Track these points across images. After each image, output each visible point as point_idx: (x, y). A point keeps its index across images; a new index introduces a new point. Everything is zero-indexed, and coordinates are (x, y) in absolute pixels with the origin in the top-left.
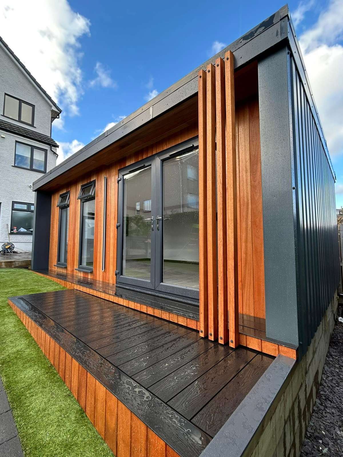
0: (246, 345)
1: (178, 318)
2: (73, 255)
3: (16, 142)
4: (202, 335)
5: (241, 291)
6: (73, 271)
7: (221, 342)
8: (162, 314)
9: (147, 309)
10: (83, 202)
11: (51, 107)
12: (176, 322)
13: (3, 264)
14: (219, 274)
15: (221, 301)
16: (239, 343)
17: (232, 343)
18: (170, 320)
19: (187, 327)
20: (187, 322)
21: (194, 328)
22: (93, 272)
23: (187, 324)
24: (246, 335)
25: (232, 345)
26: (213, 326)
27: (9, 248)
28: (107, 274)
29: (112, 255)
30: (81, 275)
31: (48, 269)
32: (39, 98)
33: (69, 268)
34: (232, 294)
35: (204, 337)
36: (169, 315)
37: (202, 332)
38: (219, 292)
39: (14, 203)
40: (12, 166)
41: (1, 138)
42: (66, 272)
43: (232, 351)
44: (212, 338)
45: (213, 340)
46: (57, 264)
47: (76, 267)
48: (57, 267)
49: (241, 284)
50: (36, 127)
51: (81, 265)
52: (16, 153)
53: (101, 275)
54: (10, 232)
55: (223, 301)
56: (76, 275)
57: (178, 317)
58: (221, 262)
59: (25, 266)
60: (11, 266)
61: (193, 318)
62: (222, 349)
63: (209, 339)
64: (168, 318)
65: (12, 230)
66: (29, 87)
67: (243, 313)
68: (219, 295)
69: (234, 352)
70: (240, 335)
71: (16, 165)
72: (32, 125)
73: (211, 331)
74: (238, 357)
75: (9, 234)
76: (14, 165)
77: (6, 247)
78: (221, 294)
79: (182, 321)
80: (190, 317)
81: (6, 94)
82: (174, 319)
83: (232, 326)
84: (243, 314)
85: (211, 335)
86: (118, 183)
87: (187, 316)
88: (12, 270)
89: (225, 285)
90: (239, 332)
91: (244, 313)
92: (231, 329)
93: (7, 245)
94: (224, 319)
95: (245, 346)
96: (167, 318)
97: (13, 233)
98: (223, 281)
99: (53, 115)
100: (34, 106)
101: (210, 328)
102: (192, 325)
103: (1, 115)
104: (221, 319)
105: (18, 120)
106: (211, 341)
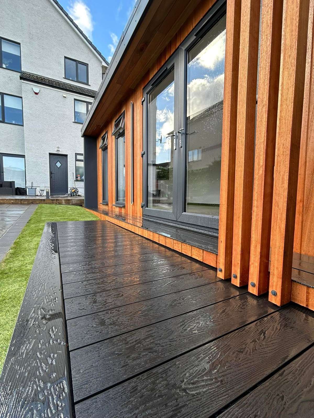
0: (307, 305)
1: (193, 250)
2: (112, 193)
3: (75, 100)
4: (221, 275)
5: (301, 217)
6: (112, 207)
7: (253, 290)
8: (174, 244)
9: (159, 238)
10: (117, 139)
11: (101, 62)
12: (190, 255)
13: (63, 201)
14: (256, 172)
15: (257, 220)
16: (290, 298)
17: (273, 296)
18: (183, 253)
19: (202, 262)
20: (203, 256)
21: (213, 265)
22: (125, 206)
23: (203, 259)
24: (308, 287)
25: (275, 300)
26: (239, 262)
27: (74, 192)
28: (136, 207)
29: (138, 187)
30: (117, 210)
31: (98, 207)
32: (91, 55)
33: (110, 205)
34: (280, 206)
35: (224, 279)
36: (182, 246)
37: (221, 271)
38: (255, 203)
39: (76, 154)
40: (73, 122)
41: (63, 98)
42: (107, 209)
43: (273, 311)
44: (237, 282)
45: (238, 286)
46: (103, 202)
47: (114, 203)
48: (103, 204)
49: (301, 205)
50: (90, 85)
51: (118, 201)
52: (75, 111)
53: (131, 209)
54: (75, 180)
55: (261, 221)
56: (114, 211)
57: (192, 248)
58: (262, 146)
59: (80, 204)
60: (69, 204)
61: (212, 252)
62: (253, 302)
63: (232, 283)
64: (181, 250)
65: (77, 178)
66: (82, 46)
67: (301, 252)
68: (254, 209)
69: (277, 313)
70: (294, 285)
71: (76, 121)
72: (87, 84)
73: (236, 271)
74: (286, 324)
75: (75, 181)
76: (74, 121)
77: (73, 191)
78: (257, 207)
79: (197, 254)
80: (208, 249)
81: (65, 57)
82: (187, 252)
83: (276, 265)
84: (300, 254)
85: (236, 277)
86: (142, 104)
87: (203, 248)
88: (69, 206)
89: (268, 191)
90: (292, 278)
91: (303, 253)
92: (274, 270)
93: (72, 189)
94: (261, 253)
95: (303, 307)
96: (179, 250)
97: (77, 180)
98: (263, 182)
99: (104, 71)
100: (88, 64)
101: (235, 266)
102: (210, 260)
103: (64, 78)
104: (255, 251)
105: (76, 80)
106: (235, 287)
